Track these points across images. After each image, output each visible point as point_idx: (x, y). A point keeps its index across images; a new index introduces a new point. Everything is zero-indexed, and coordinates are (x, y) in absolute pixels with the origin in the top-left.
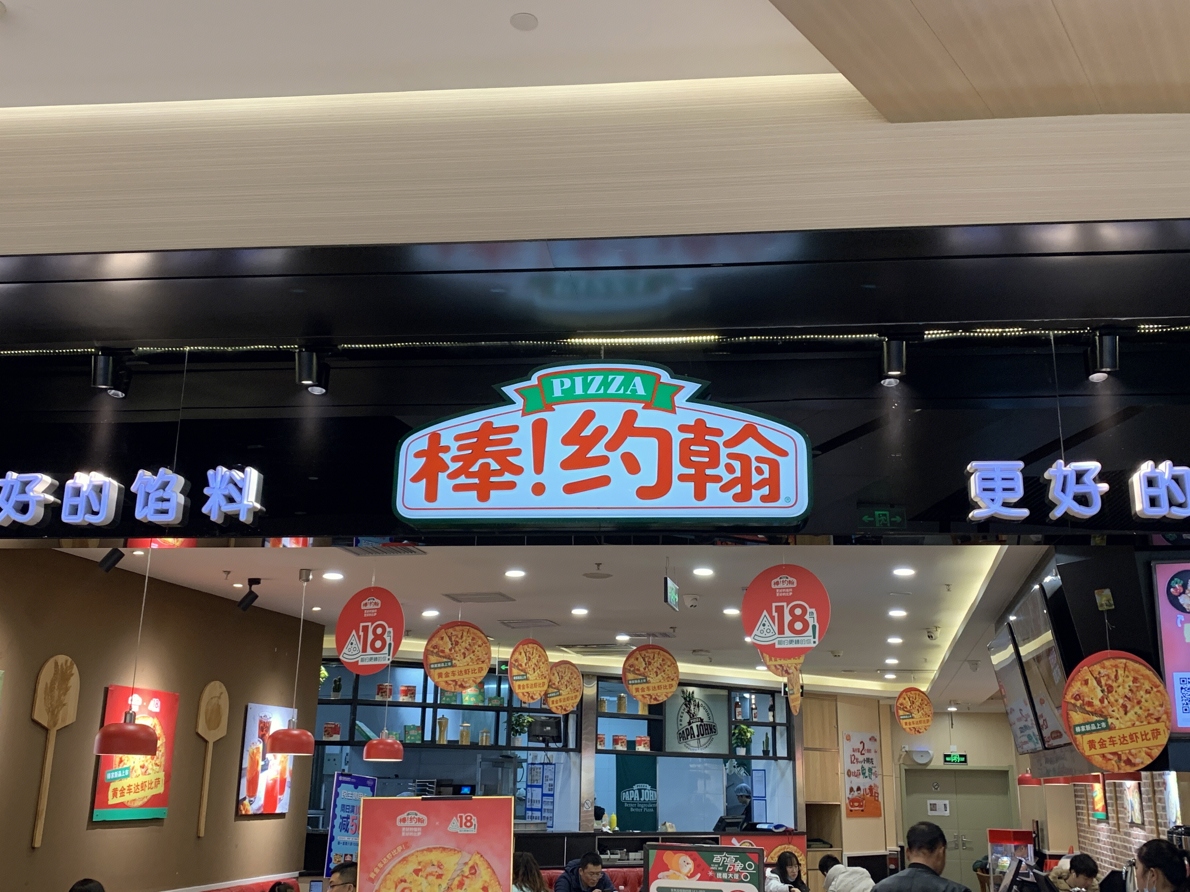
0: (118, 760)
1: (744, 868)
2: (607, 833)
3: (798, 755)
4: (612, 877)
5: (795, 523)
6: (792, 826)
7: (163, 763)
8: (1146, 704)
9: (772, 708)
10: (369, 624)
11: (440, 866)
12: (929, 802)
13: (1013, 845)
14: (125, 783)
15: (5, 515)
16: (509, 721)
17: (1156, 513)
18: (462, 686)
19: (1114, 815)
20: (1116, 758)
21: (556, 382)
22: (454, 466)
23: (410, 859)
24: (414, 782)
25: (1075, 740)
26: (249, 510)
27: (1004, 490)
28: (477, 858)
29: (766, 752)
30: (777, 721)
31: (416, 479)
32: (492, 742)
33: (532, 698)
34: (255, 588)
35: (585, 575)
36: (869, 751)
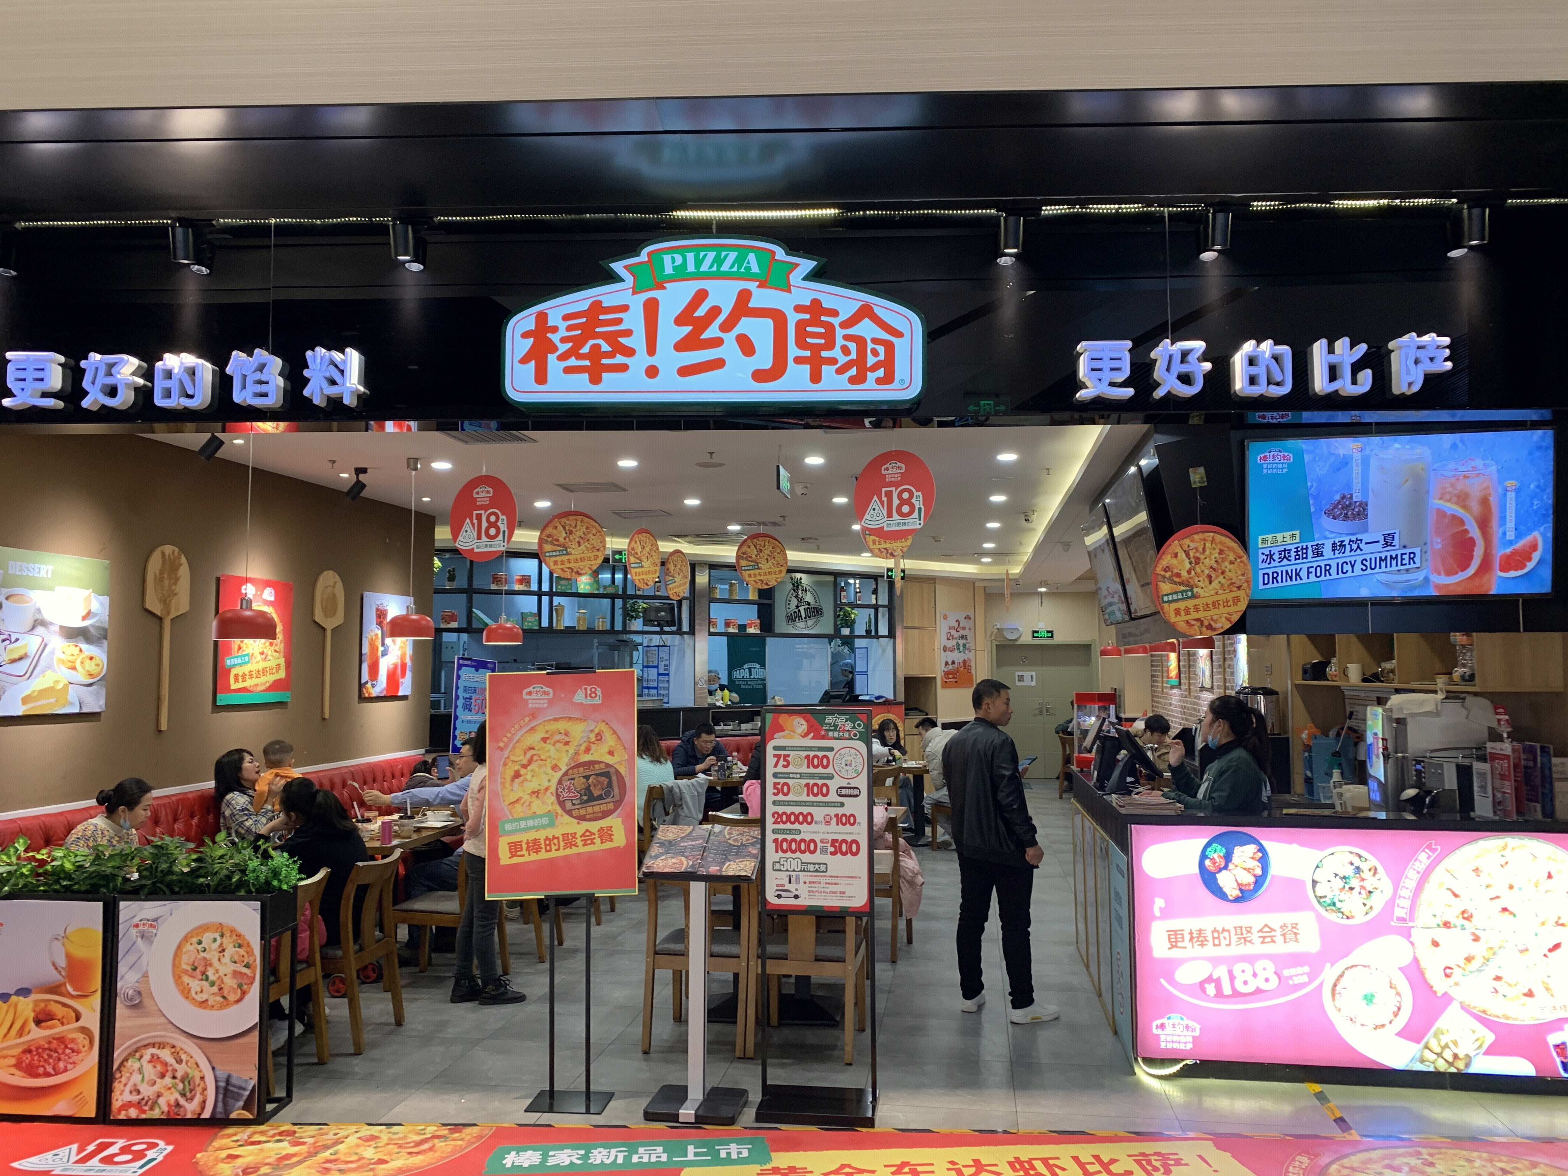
0: (236, 647)
1: (854, 727)
2: (720, 707)
3: (898, 634)
4: (725, 745)
5: (907, 406)
6: (891, 697)
7: (282, 650)
8: (1230, 574)
9: (875, 592)
10: (483, 512)
11: (566, 734)
12: (1017, 673)
13: (1097, 706)
14: (246, 669)
15: (93, 398)
16: (624, 607)
17: (1255, 391)
18: (579, 574)
19: (1187, 681)
20: (1199, 624)
21: (667, 258)
22: (563, 348)
23: (538, 728)
24: (533, 665)
25: (1162, 608)
26: (352, 392)
27: (1112, 369)
28: (602, 726)
29: (868, 632)
30: (880, 603)
31: (524, 361)
32: (608, 627)
33: (647, 584)
34: (362, 477)
35: (698, 464)
36: (964, 628)
